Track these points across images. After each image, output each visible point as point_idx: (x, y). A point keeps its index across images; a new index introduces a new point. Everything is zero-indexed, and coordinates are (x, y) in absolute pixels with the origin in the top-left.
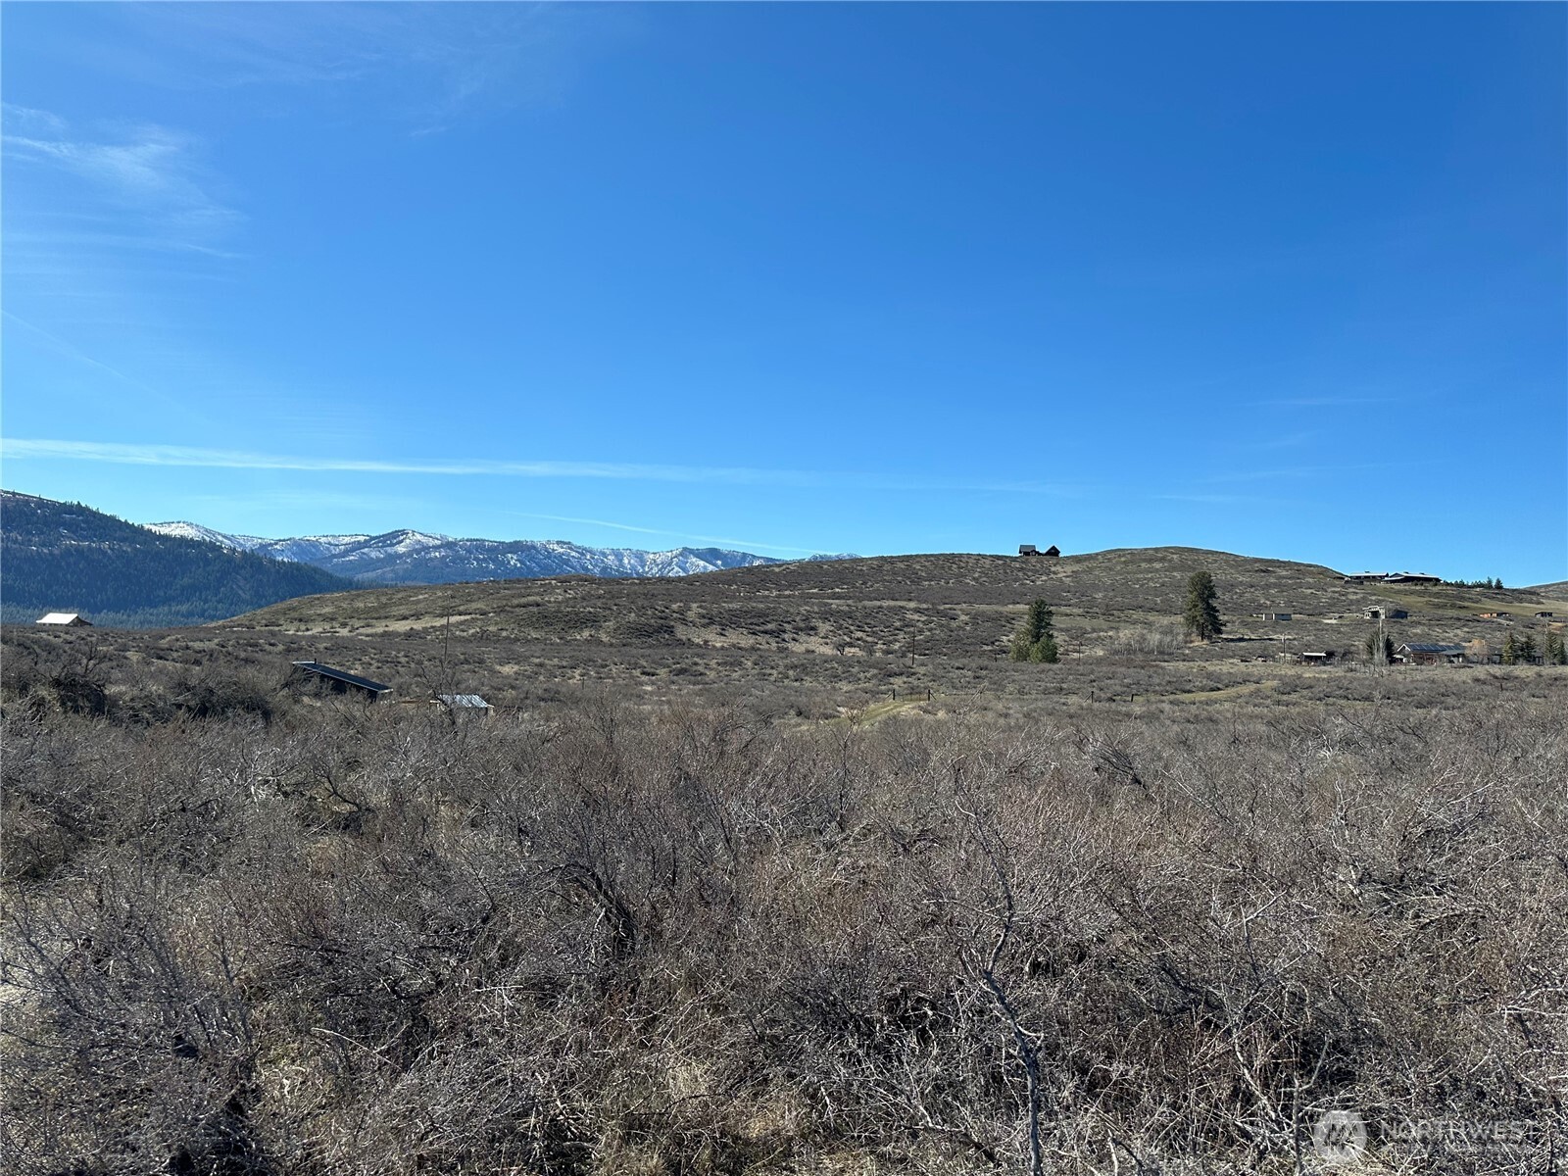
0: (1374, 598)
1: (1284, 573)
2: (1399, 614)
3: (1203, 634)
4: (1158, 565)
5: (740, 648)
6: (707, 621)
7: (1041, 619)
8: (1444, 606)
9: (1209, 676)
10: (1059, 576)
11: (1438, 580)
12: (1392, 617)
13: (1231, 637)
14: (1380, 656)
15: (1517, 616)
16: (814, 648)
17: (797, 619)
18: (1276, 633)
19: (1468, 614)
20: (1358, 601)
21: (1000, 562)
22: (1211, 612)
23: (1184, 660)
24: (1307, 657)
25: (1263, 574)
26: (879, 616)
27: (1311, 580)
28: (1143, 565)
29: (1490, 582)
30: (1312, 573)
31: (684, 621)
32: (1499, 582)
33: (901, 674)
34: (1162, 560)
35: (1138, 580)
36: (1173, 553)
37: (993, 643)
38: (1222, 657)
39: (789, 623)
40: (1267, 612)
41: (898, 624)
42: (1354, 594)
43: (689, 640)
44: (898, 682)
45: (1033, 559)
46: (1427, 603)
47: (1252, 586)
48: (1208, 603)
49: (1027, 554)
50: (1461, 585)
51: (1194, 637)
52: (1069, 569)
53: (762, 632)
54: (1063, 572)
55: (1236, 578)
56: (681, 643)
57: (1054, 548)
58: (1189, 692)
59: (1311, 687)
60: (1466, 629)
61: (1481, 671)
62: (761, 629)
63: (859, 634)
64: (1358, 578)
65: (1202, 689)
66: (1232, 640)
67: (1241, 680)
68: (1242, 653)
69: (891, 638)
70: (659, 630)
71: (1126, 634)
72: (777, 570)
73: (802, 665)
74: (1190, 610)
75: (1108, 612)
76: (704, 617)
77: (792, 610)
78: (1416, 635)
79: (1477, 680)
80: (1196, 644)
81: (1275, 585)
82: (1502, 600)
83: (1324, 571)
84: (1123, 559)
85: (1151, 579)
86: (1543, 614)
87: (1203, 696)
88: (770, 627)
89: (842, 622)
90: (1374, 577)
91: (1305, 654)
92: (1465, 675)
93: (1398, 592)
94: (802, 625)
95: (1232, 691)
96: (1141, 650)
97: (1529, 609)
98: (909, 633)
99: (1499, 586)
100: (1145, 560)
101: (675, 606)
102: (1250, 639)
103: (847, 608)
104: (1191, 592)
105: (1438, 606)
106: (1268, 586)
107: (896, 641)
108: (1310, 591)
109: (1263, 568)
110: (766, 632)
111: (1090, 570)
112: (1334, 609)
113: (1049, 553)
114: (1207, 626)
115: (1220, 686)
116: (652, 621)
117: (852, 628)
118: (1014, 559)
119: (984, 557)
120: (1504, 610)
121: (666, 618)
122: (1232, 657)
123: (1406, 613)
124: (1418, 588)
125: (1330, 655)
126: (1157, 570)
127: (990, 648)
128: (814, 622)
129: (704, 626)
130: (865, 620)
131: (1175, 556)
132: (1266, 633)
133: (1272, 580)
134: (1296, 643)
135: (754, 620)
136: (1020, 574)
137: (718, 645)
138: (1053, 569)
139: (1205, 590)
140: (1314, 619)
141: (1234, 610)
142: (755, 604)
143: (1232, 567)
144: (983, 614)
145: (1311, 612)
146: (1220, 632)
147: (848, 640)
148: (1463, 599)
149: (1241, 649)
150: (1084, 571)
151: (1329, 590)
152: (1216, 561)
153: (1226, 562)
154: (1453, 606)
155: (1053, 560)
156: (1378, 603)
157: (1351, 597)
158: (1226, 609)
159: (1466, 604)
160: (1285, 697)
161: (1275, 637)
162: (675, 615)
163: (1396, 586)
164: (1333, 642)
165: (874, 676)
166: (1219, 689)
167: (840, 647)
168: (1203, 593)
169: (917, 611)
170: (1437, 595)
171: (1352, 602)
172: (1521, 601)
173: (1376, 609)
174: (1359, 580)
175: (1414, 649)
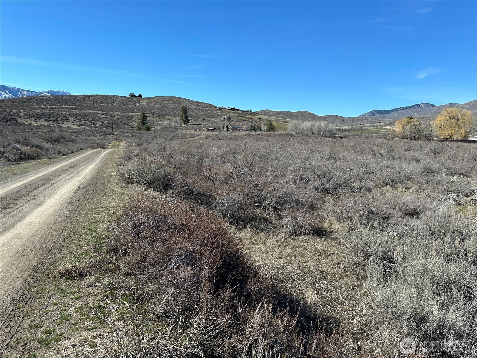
1: (203, 106)
2: (229, 118)
3: (185, 123)
4: (171, 102)
5: (44, 126)
6: (28, 116)
7: (144, 118)
9: (190, 134)
10: (143, 104)
11: (238, 109)
13: (191, 124)
14: (225, 129)
15: (254, 119)
16: (70, 126)
17: (62, 116)
18: (202, 123)
19: (244, 119)
20: (220, 114)
21: (124, 98)
22: (187, 117)
23: (180, 130)
24: (210, 129)
25: (198, 106)
26: (90, 115)
27: (209, 108)
28: (167, 102)
29: (249, 110)
30: (209, 106)
31: (20, 117)
32: (251, 110)
33: (110, 134)
34: (172, 100)
35: (166, 106)
37: (128, 125)
39: (59, 117)
40: (200, 117)
41: (97, 118)
42: (220, 113)
43: (23, 123)
44: (110, 136)
45: (134, 98)
46: (236, 115)
47: (196, 110)
48: (186, 115)
49: (132, 96)
50: (243, 111)
51: (182, 124)
52: (146, 102)
53: (50, 121)
54: (144, 102)
55: (191, 107)
56: (21, 124)
57: (140, 95)
58: (186, 138)
59: (212, 137)
60: (243, 123)
61: (245, 133)
62: (50, 119)
63: (85, 122)
64: (220, 108)
65: (189, 138)
68: (194, 128)
69: (96, 123)
70: (10, 120)
71: (165, 123)
72: (46, 98)
73: (77, 132)
74: (181, 116)
75: (159, 116)
76: (27, 115)
77: (59, 113)
78: (233, 124)
80: (183, 126)
81: (201, 110)
82: (251, 115)
83: (212, 106)
84: (161, 100)
85: (169, 106)
86: (259, 119)
87: (189, 139)
88: (52, 119)
89: (78, 117)
90: (224, 108)
93: (229, 112)
94: (64, 118)
95: (195, 138)
96: (170, 127)
97: (256, 117)
98: (101, 121)
99: (251, 112)
100: (167, 100)
101: (14, 111)
102: (196, 125)
103: (79, 113)
104: (182, 111)
105: (238, 116)
106: (199, 110)
107: (97, 124)
108: (209, 111)
109: (198, 104)
110: (52, 121)
111: (152, 103)
112: (215, 117)
113: (138, 96)
114: (186, 121)
115: (192, 137)
116: (7, 116)
117: (82, 119)
118: (128, 98)
119: (119, 96)
120: (252, 117)
121: (12, 115)
122: (192, 129)
123: (231, 118)
124: (234, 111)
125: (215, 129)
126: (170, 104)
127: (127, 126)
128: (68, 117)
129: (27, 118)
130: (86, 117)
131: (175, 99)
132: (200, 123)
133: (200, 108)
134: (207, 126)
135: (46, 116)
136: (131, 103)
137: (36, 125)
138: (141, 101)
140: (210, 119)
141: (192, 116)
142: (45, 111)
143: (190, 103)
144: (123, 115)
145: (210, 117)
146: (189, 122)
147: (81, 123)
148: (243, 114)
149: (194, 127)
150: (150, 103)
151: (214, 111)
152: (186, 102)
153: (188, 102)
154: (241, 116)
155: (140, 99)
156: (225, 115)
157: (219, 113)
158: (190, 116)
159: (244, 116)
160: (207, 139)
162: (15, 114)
163: (229, 111)
164: (215, 125)
165: (102, 135)
167: (80, 125)
168: (185, 112)
169: (102, 114)
170: (238, 113)
171: (219, 115)
172: (255, 115)
173: (225, 117)
174: (221, 109)
175: (232, 128)
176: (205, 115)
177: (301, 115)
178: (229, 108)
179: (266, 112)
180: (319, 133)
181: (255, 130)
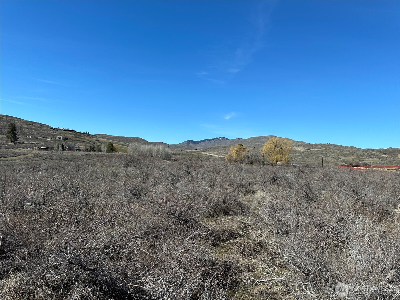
0: (60, 134)
1: (37, 126)
2: (66, 139)
3: (12, 141)
8: (76, 137)
9: (13, 153)
11: (75, 131)
12: (64, 139)
13: (20, 142)
14: (60, 149)
15: (92, 141)
18: (34, 142)
19: (82, 140)
20: (56, 135)
22: (15, 135)
23: (5, 148)
24: (42, 148)
25: (31, 126)
27: (44, 128)
29: (87, 133)
30: (44, 126)
32: (88, 133)
34: (1, 118)
36: (3, 117)
38: (17, 148)
40: (31, 136)
46: (72, 136)
47: (27, 129)
48: (14, 132)
50: (80, 133)
51: (9, 141)
55: (23, 126)
58: (6, 157)
59: (42, 156)
60: (81, 143)
61: (83, 153)
65: (10, 157)
66: (21, 143)
67: (22, 154)
68: (23, 147)
74: (8, 134)
78: (69, 144)
79: (82, 155)
80: (9, 144)
81: (34, 129)
82: (89, 137)
83: (48, 126)
86: (97, 141)
87: (10, 158)
90: (60, 129)
91: (41, 148)
92: (80, 154)
93: (66, 133)
95: (19, 157)
97: (94, 139)
99: (88, 134)
102: (26, 143)
104: (9, 129)
105: (75, 137)
106: (32, 129)
108: (44, 131)
109: (31, 124)
112: (50, 136)
114: (13, 139)
115: (16, 156)
120: (89, 139)
122: (20, 148)
123: (67, 139)
124: (71, 133)
125: (48, 148)
131: (4, 118)
132: (31, 142)
133: (34, 127)
134: (39, 145)
139: (13, 128)
141: (22, 135)
143: (22, 122)
145: (44, 137)
146: (17, 141)
148: (81, 136)
149: (23, 145)
151: (49, 131)
152: (17, 121)
153: (20, 121)
154: (78, 138)
156: (61, 135)
157: (54, 133)
158: (19, 134)
159: (81, 137)
160: (35, 159)
161: (33, 143)
163: (65, 132)
164: (49, 145)
166: (15, 157)
168: (13, 129)
170: (75, 135)
171: (54, 135)
172: (93, 137)
173: (60, 137)
174: (57, 129)
175: (69, 147)
176: (38, 134)
177: (134, 140)
178: (66, 129)
179: (102, 136)
180: (157, 155)
181: (94, 151)
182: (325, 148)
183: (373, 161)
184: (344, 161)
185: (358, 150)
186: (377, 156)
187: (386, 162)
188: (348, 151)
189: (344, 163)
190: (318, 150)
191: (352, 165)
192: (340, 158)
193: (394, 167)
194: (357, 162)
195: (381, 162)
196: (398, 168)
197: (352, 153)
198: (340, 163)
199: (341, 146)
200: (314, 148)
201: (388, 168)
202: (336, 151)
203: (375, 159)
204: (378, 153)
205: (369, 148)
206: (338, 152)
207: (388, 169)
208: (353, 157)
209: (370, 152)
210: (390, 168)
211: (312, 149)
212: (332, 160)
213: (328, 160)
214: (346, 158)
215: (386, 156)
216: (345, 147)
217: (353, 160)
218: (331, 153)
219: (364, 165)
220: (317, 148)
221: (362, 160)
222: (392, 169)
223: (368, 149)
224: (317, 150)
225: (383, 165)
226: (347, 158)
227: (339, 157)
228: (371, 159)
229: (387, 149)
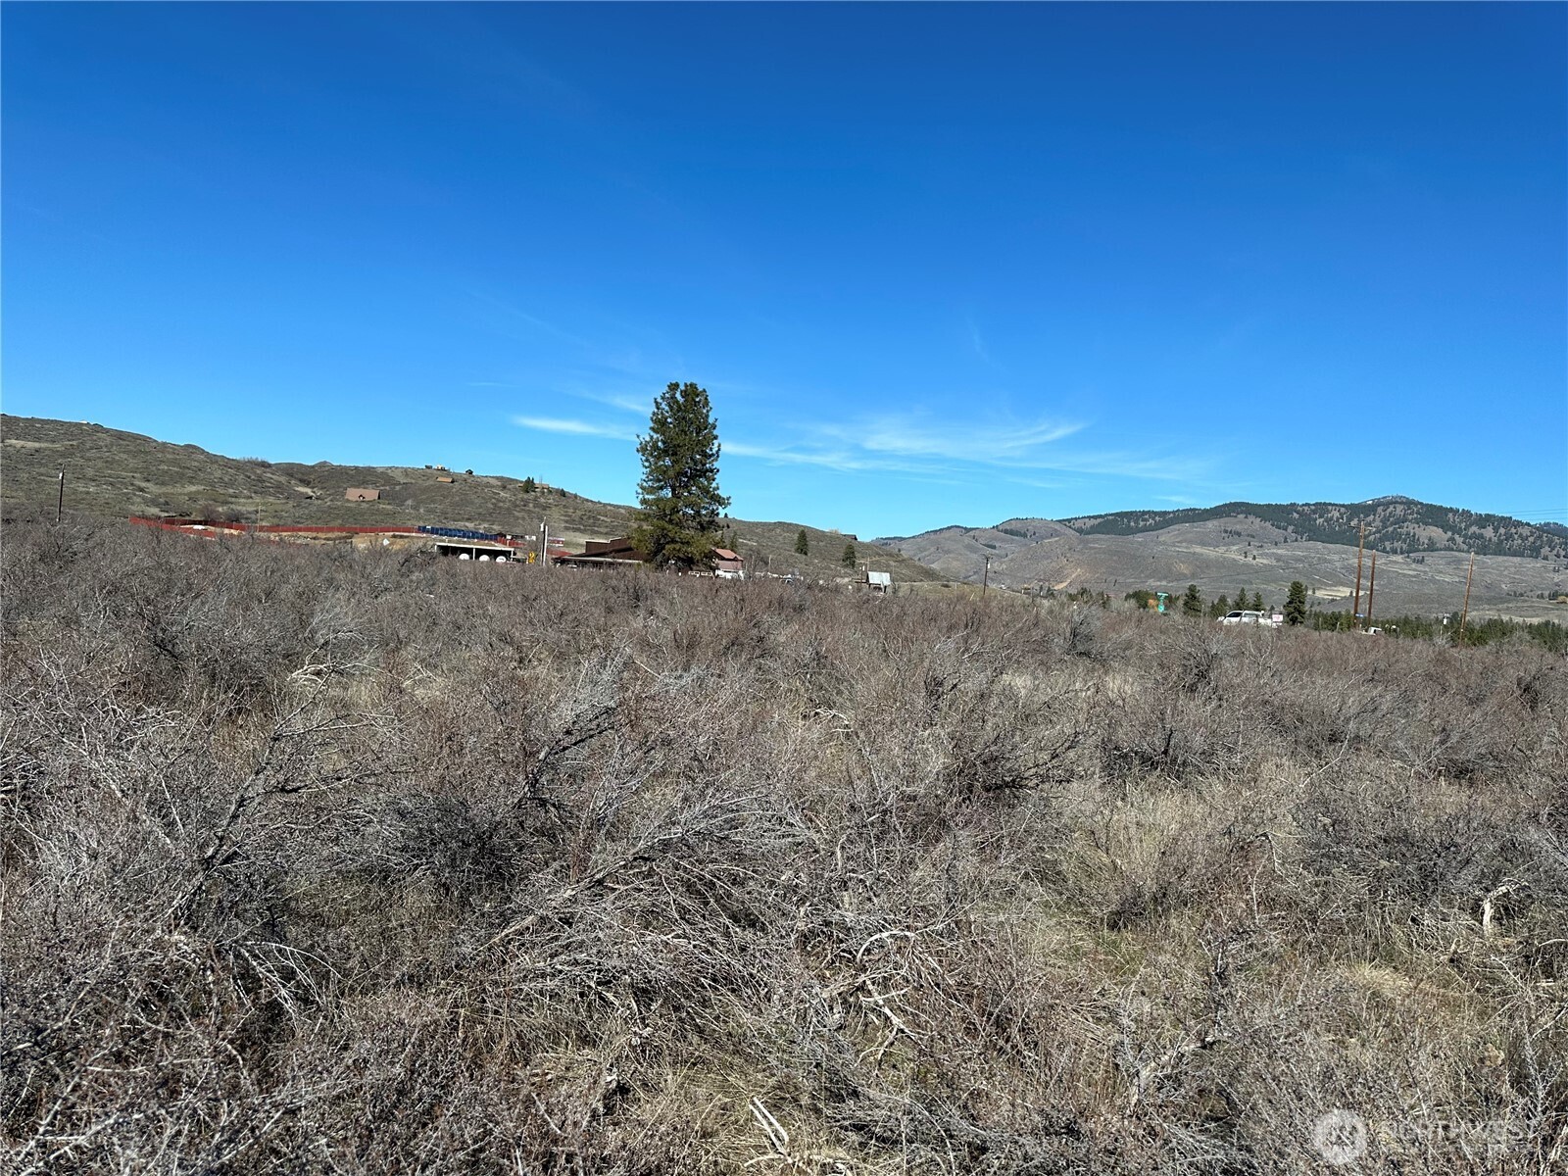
182: (74, 443)
183: (263, 508)
184: (154, 502)
185: (214, 459)
186: (279, 487)
187: (307, 512)
188: (174, 462)
189: (154, 511)
190: (43, 445)
191: (187, 518)
192: (142, 490)
193: (331, 530)
194: (206, 507)
195: (292, 510)
196: (344, 534)
197: (190, 473)
198: (137, 508)
199: (146, 440)
200: (25, 439)
201: (314, 535)
202: (125, 456)
203: (271, 499)
204: (283, 479)
205: (254, 458)
206: (132, 463)
207: (314, 538)
208: (193, 488)
209: (255, 474)
210: (320, 535)
211: (13, 441)
212: (107, 493)
213: (88, 493)
214: (164, 489)
215: (309, 491)
216: (164, 444)
217: (193, 498)
218: (100, 464)
219: (234, 520)
220: (39, 440)
221: (227, 503)
222: (325, 539)
223: (249, 462)
224: (37, 445)
225: (298, 522)
226: (169, 489)
227: (137, 483)
228: (258, 499)
229: (313, 467)
